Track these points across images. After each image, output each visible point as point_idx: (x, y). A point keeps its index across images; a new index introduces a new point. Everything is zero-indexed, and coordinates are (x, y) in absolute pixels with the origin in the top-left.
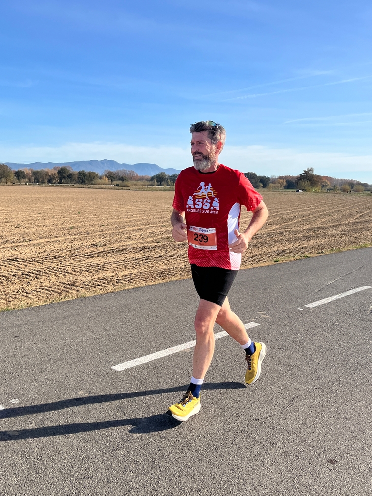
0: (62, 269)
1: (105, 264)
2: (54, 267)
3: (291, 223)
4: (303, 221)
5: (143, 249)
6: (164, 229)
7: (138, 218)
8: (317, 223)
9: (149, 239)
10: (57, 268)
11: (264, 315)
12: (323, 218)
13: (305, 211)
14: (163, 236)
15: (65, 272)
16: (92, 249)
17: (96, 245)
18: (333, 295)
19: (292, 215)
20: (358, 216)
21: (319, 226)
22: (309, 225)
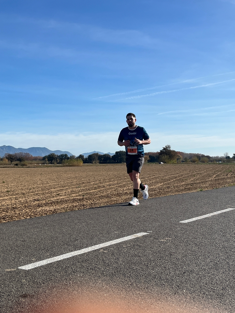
0: (26, 214)
1: (55, 210)
2: (19, 214)
5: (75, 200)
6: (80, 189)
7: (53, 184)
9: (74, 195)
10: (22, 214)
14: (83, 193)
15: (30, 216)
16: (36, 202)
17: (37, 200)
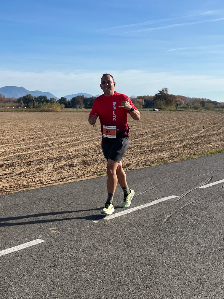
3: (141, 139)
4: (153, 136)
8: (165, 138)
11: (55, 230)
12: (171, 134)
13: (156, 127)
18: (136, 206)
19: (144, 131)
20: (203, 130)
21: (166, 141)
22: (157, 140)
